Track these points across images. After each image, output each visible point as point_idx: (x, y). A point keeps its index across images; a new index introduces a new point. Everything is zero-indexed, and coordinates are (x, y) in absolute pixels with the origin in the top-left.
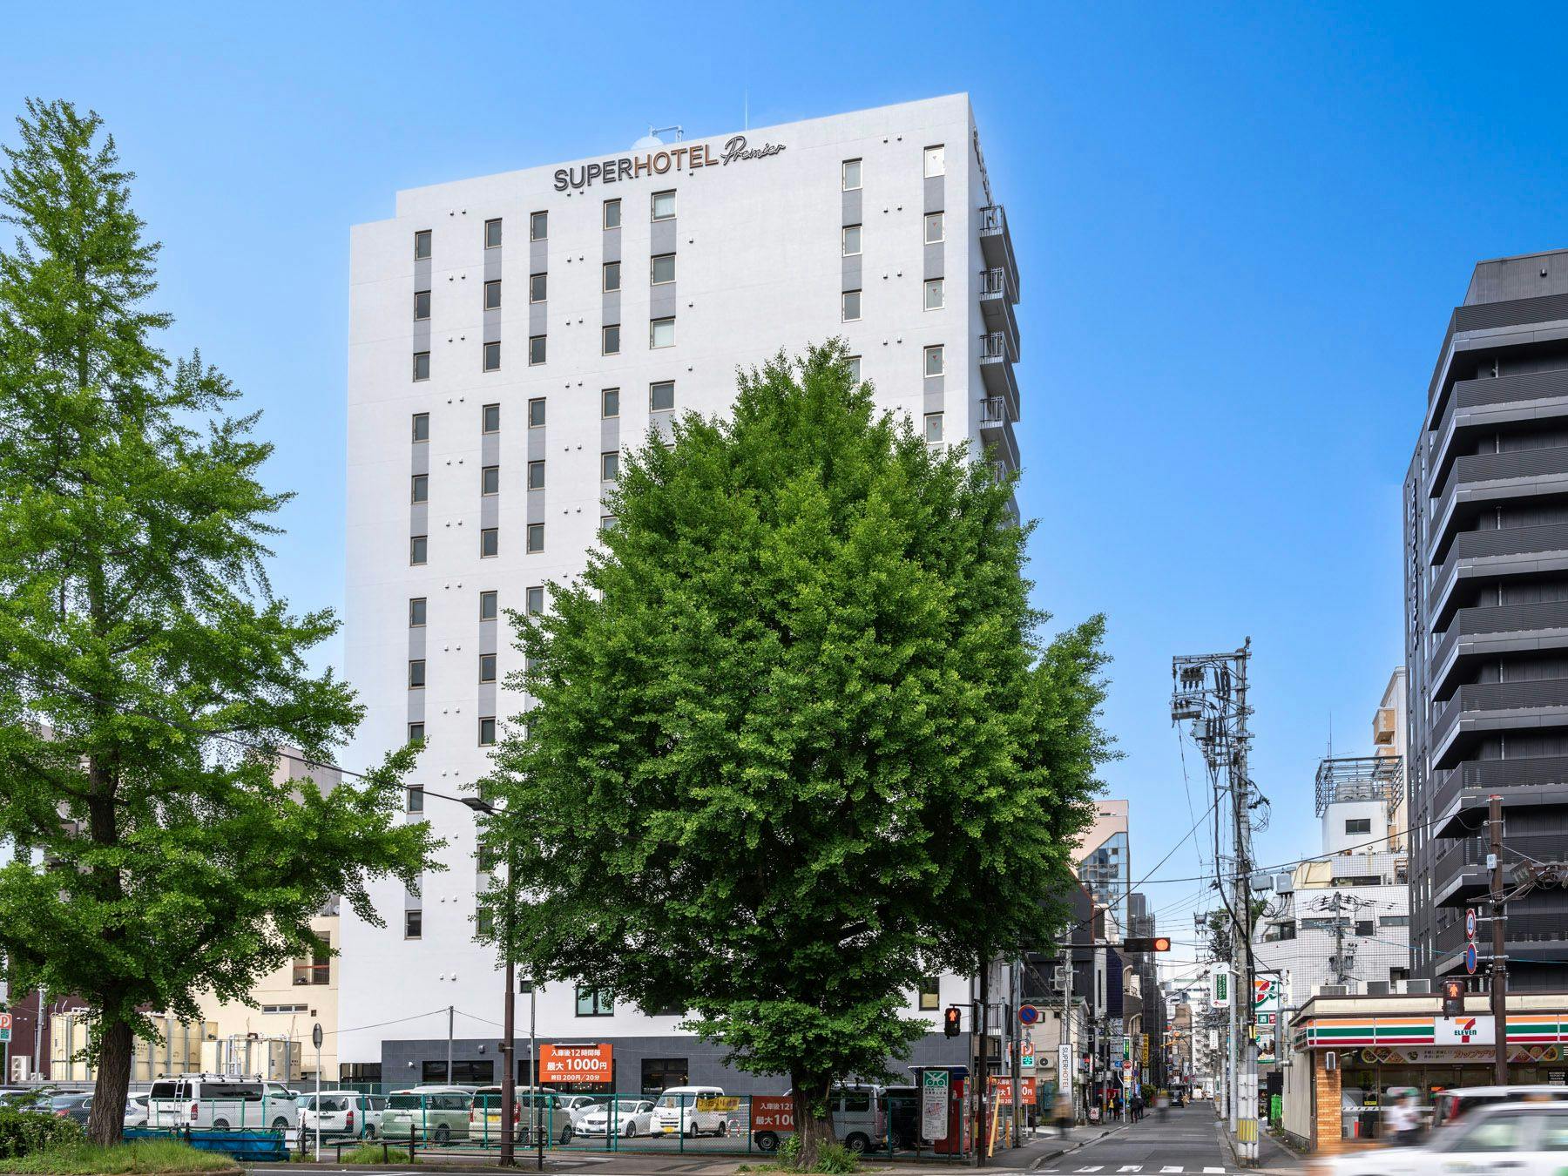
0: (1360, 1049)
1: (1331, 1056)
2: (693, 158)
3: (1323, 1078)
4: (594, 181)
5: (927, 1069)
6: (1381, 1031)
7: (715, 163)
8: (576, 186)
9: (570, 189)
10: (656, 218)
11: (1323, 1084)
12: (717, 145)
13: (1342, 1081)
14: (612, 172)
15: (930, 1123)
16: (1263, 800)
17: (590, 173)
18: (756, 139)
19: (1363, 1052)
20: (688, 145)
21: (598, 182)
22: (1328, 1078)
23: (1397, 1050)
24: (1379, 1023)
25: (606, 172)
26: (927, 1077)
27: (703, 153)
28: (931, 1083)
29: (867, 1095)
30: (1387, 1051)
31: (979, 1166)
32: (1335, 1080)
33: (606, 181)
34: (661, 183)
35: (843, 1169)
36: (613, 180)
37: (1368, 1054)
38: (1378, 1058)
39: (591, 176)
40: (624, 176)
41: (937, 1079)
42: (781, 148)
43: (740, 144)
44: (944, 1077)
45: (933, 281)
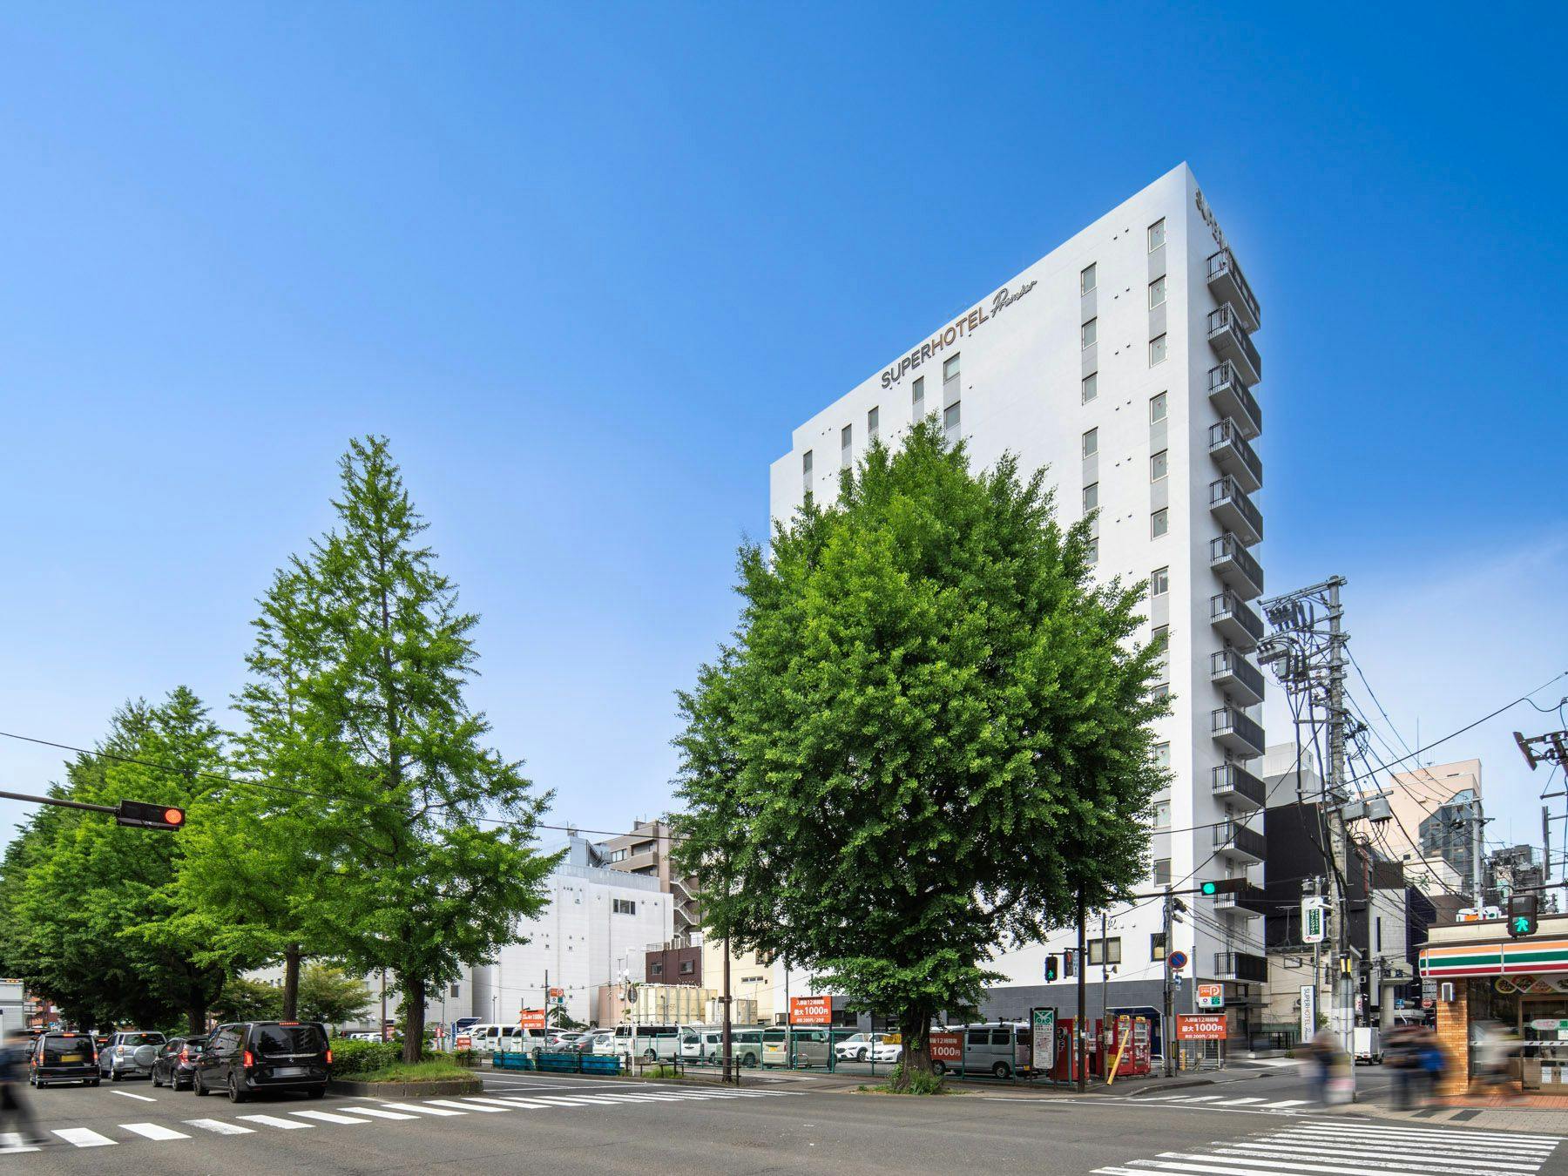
0: (1493, 979)
1: (1447, 988)
2: (971, 322)
3: (1445, 1011)
4: (906, 371)
5: (1037, 1009)
6: (1508, 959)
7: (987, 318)
8: (895, 380)
9: (892, 384)
10: (946, 379)
11: (1446, 1018)
12: (987, 304)
13: (1469, 1014)
14: (918, 358)
15: (1039, 1054)
16: (1361, 727)
17: (903, 367)
18: (1014, 286)
19: (1497, 984)
20: (965, 315)
21: (909, 370)
22: (1451, 1011)
23: (1542, 979)
24: (1508, 949)
25: (914, 360)
26: (1037, 1016)
27: (977, 315)
28: (1039, 1021)
29: (1008, 1031)
30: (1529, 980)
31: (1079, 1092)
32: (1461, 1013)
33: (914, 367)
34: (948, 352)
35: (926, 1091)
36: (918, 364)
37: (1504, 983)
38: (1517, 987)
39: (905, 368)
40: (926, 357)
41: (1045, 1018)
42: (1034, 283)
43: (1003, 295)
44: (1050, 1016)
45: (1157, 339)
